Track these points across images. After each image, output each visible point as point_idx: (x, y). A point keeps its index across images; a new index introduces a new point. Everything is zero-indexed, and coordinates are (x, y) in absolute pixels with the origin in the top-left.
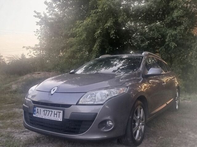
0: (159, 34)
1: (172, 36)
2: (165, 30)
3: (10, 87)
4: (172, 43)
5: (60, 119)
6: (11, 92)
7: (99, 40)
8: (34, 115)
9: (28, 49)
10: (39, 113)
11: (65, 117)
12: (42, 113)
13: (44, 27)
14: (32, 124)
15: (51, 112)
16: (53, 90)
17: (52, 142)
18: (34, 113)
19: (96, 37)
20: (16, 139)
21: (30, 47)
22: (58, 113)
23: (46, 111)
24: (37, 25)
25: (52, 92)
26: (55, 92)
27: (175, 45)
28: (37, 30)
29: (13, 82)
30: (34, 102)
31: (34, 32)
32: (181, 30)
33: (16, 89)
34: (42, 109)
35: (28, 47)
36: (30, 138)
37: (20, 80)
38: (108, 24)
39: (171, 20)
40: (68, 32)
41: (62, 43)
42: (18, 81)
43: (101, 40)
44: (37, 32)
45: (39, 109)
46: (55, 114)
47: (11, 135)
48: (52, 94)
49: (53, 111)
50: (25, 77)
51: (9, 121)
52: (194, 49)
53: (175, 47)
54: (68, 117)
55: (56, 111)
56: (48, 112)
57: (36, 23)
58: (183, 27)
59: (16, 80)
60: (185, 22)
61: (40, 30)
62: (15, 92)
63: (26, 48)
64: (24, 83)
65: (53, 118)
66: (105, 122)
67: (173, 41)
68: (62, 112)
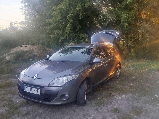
0: (116, 16)
1: (125, 18)
2: (121, 13)
3: (5, 58)
4: (126, 23)
5: (39, 94)
6: (6, 62)
7: (71, 21)
8: (24, 90)
9: (16, 23)
10: (27, 90)
11: (42, 93)
12: (29, 90)
13: (27, 4)
14: (24, 94)
15: (34, 90)
16: (35, 76)
17: (35, 104)
18: (25, 89)
19: (68, 19)
20: (14, 102)
21: (17, 22)
22: (38, 91)
23: (31, 89)
24: (21, 3)
25: (35, 78)
26: (36, 78)
27: (127, 26)
28: (22, 7)
29: (6, 54)
30: (24, 83)
31: (20, 8)
32: (132, 13)
33: (10, 60)
34: (29, 88)
35: (15, 22)
36: (23, 102)
37: (12, 52)
38: (78, 9)
39: (125, 5)
40: (47, 13)
41: (42, 21)
42: (10, 53)
43: (72, 21)
44: (22, 8)
45: (27, 87)
46: (36, 91)
47: (11, 100)
48: (35, 79)
49: (35, 89)
50: (15, 50)
51: (8, 89)
52: (141, 28)
53: (127, 27)
54: (43, 93)
55: (37, 89)
56: (32, 89)
57: (21, 2)
58: (134, 11)
59: (9, 52)
60: (135, 7)
61: (25, 7)
62: (9, 62)
63: (14, 23)
64: (15, 55)
65: (35, 93)
66: (64, 95)
67: (126, 22)
68: (40, 90)
